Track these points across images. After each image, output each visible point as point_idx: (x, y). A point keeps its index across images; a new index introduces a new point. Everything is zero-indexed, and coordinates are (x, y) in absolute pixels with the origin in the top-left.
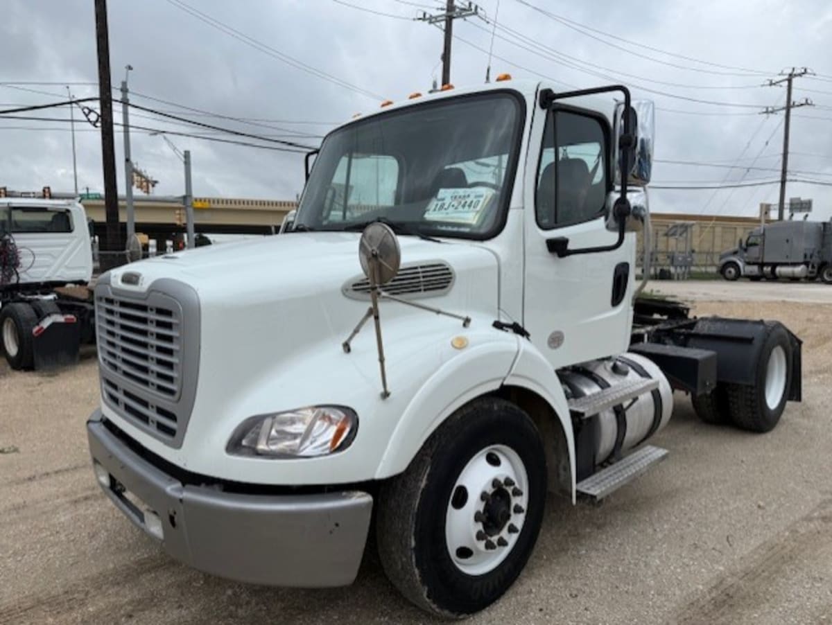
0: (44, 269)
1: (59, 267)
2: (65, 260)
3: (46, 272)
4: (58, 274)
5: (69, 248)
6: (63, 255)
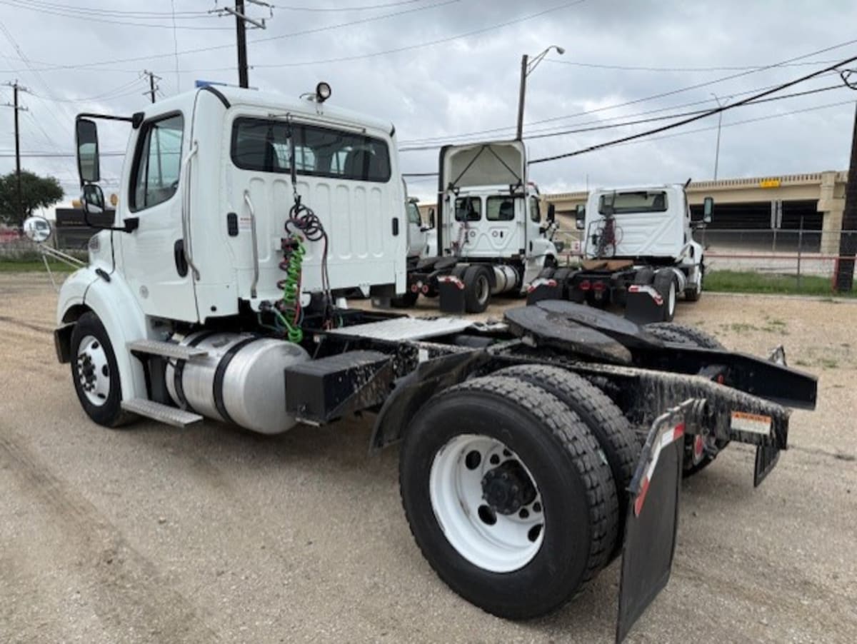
0: (639, 245)
1: (651, 244)
2: (657, 237)
3: (639, 248)
4: (650, 249)
5: (663, 225)
6: (657, 233)
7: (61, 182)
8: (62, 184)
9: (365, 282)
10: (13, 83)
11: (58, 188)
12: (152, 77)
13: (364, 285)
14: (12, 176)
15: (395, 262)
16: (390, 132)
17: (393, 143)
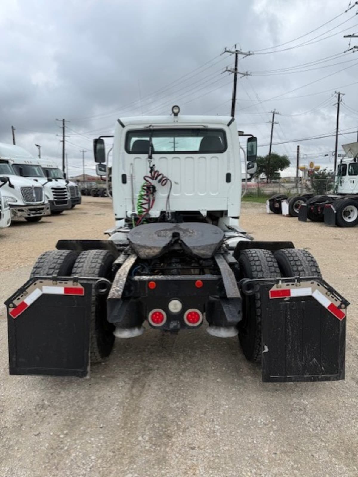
7: (289, 158)
8: (289, 159)
9: (203, 208)
10: (273, 111)
11: (287, 161)
12: (339, 95)
13: (203, 210)
14: (268, 156)
15: (228, 198)
16: (227, 123)
17: (230, 129)
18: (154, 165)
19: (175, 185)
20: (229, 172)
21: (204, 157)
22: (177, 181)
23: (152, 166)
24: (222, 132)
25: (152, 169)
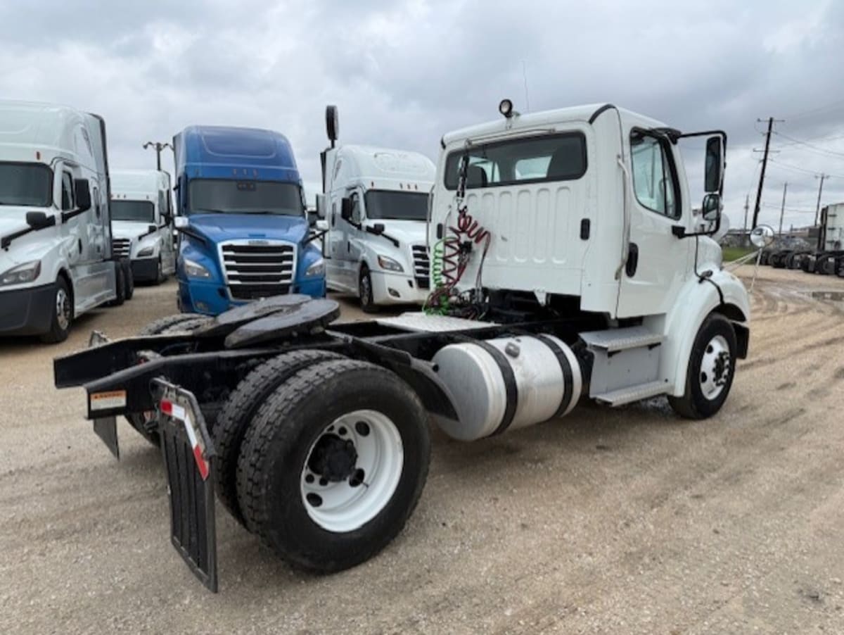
9: (538, 288)
13: (540, 291)
15: (582, 271)
16: (588, 119)
17: (594, 130)
18: (466, 207)
19: (502, 241)
20: (586, 217)
21: (546, 190)
22: (506, 236)
23: (461, 208)
24: (580, 137)
25: (463, 213)
